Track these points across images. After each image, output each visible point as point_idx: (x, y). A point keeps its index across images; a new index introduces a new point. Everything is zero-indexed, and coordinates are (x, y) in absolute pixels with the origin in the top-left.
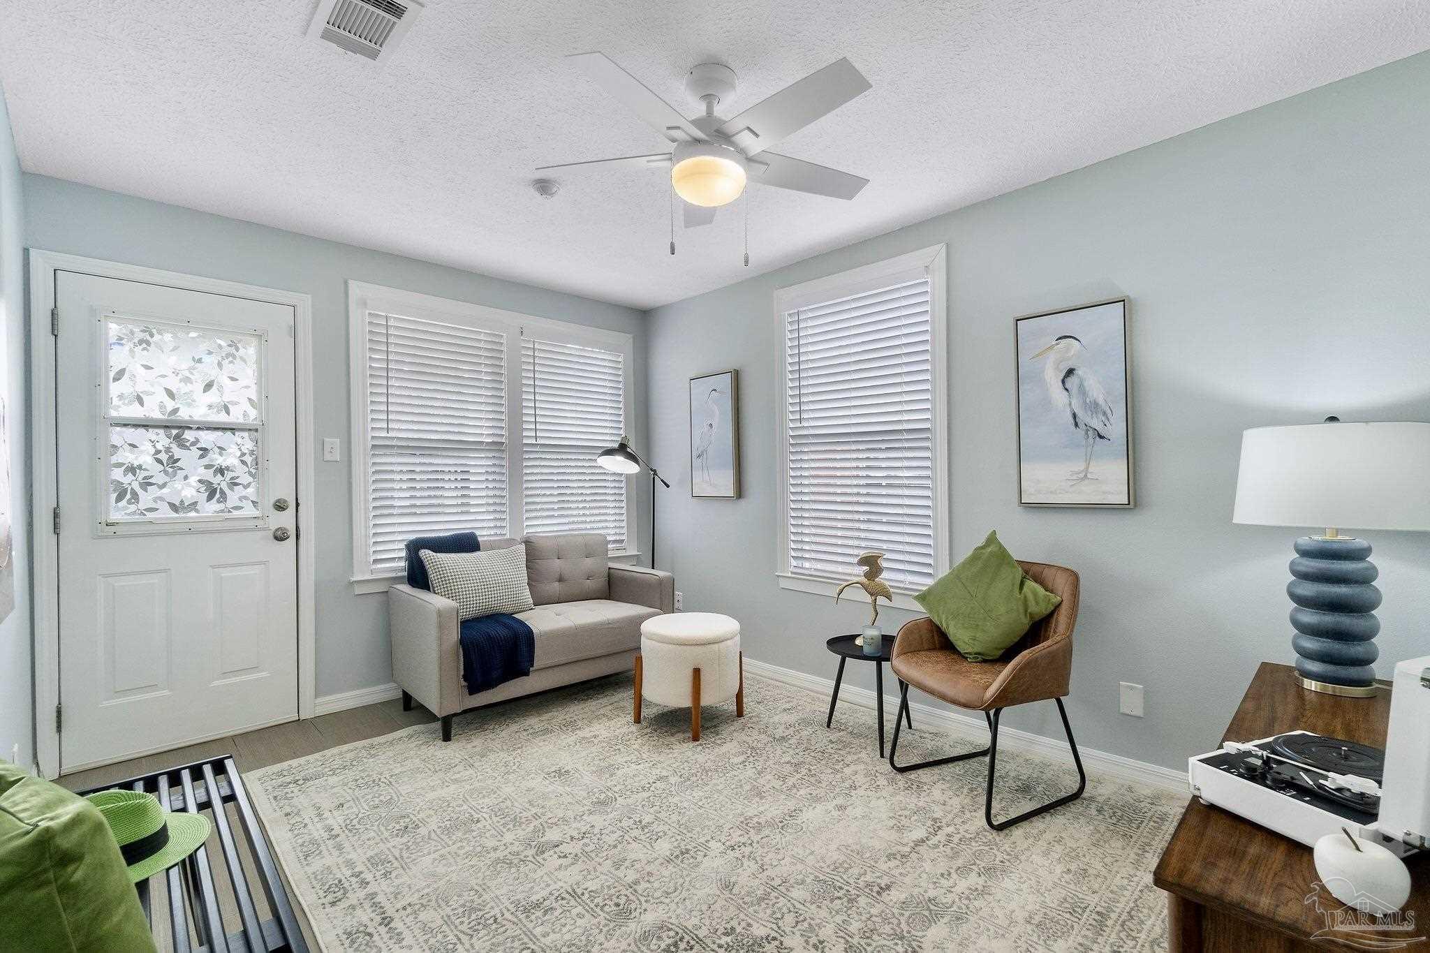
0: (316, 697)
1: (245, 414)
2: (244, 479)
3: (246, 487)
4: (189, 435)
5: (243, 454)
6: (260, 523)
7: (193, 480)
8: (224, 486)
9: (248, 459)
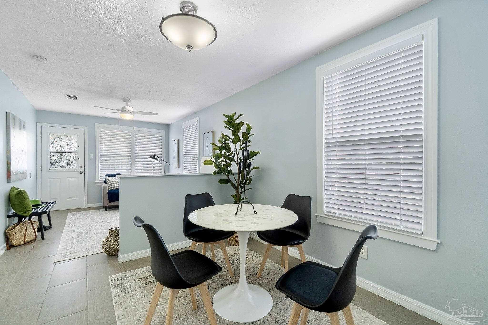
0: (87, 204)
1: (75, 150)
2: (74, 162)
3: (74, 163)
4: (64, 154)
5: (74, 157)
6: (77, 170)
7: (65, 162)
8: (70, 163)
9: (75, 158)
